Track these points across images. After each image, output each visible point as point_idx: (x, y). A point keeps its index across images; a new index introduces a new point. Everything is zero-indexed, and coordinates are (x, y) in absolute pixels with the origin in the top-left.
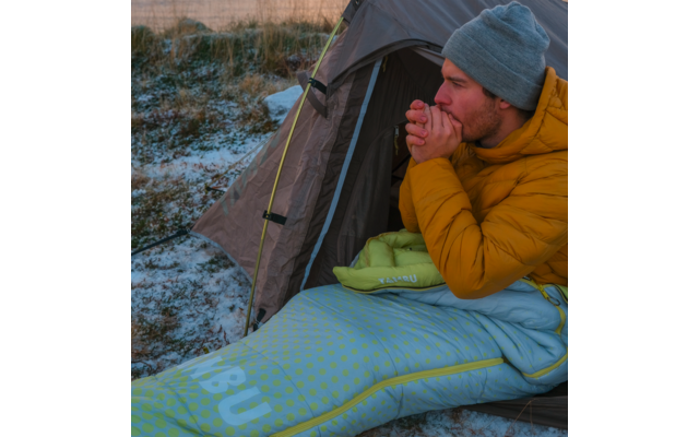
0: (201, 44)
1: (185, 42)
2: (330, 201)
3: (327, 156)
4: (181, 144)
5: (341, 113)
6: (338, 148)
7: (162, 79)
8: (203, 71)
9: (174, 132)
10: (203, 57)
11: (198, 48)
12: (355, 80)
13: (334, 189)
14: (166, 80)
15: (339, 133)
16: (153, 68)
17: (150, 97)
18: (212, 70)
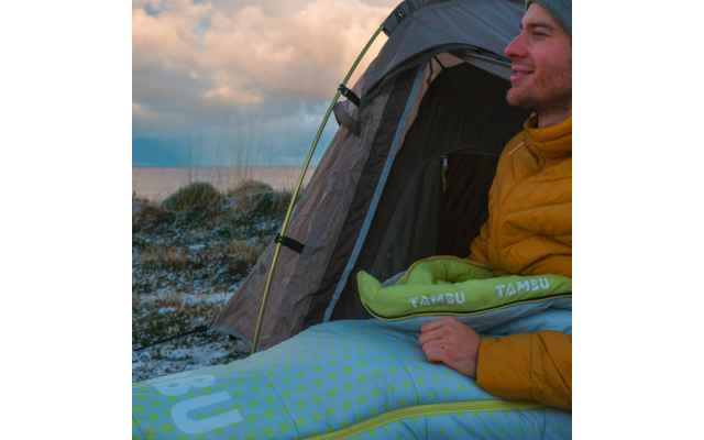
0: (264, 200)
1: (247, 198)
2: (358, 230)
3: (357, 177)
4: (225, 281)
5: (376, 125)
6: (371, 168)
7: (218, 231)
8: (264, 227)
9: (221, 271)
10: (265, 213)
11: (260, 205)
12: (393, 91)
13: (363, 217)
14: (221, 233)
15: (373, 151)
16: (210, 223)
17: (202, 246)
18: (273, 225)
